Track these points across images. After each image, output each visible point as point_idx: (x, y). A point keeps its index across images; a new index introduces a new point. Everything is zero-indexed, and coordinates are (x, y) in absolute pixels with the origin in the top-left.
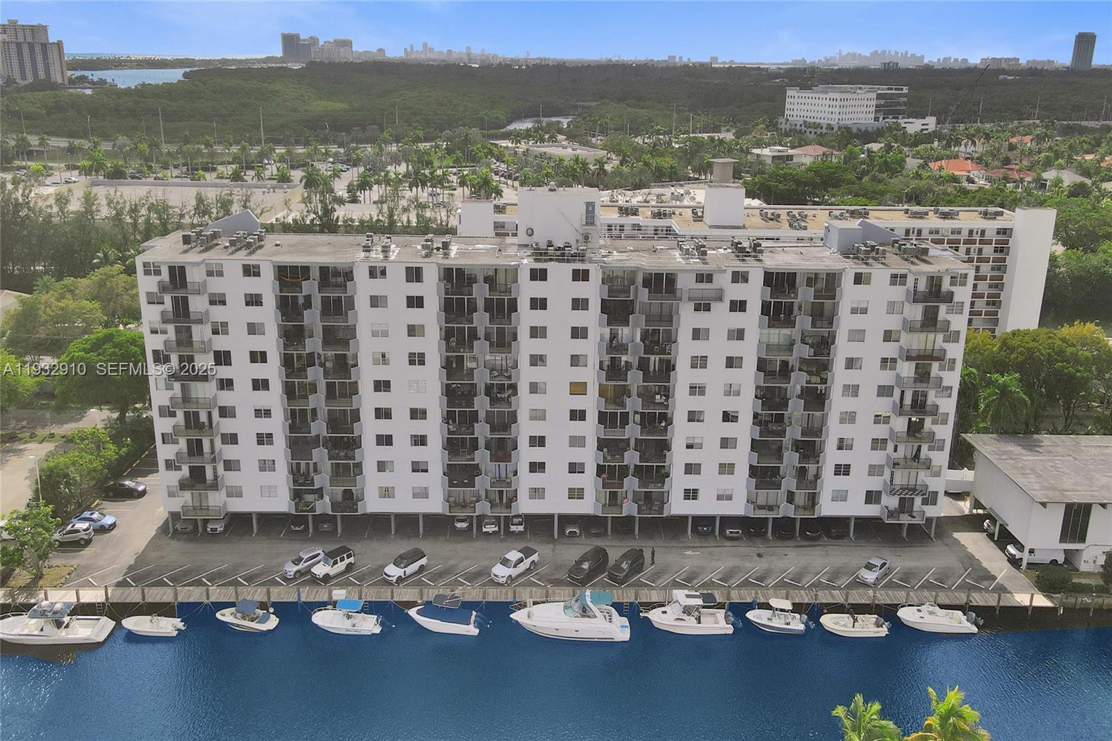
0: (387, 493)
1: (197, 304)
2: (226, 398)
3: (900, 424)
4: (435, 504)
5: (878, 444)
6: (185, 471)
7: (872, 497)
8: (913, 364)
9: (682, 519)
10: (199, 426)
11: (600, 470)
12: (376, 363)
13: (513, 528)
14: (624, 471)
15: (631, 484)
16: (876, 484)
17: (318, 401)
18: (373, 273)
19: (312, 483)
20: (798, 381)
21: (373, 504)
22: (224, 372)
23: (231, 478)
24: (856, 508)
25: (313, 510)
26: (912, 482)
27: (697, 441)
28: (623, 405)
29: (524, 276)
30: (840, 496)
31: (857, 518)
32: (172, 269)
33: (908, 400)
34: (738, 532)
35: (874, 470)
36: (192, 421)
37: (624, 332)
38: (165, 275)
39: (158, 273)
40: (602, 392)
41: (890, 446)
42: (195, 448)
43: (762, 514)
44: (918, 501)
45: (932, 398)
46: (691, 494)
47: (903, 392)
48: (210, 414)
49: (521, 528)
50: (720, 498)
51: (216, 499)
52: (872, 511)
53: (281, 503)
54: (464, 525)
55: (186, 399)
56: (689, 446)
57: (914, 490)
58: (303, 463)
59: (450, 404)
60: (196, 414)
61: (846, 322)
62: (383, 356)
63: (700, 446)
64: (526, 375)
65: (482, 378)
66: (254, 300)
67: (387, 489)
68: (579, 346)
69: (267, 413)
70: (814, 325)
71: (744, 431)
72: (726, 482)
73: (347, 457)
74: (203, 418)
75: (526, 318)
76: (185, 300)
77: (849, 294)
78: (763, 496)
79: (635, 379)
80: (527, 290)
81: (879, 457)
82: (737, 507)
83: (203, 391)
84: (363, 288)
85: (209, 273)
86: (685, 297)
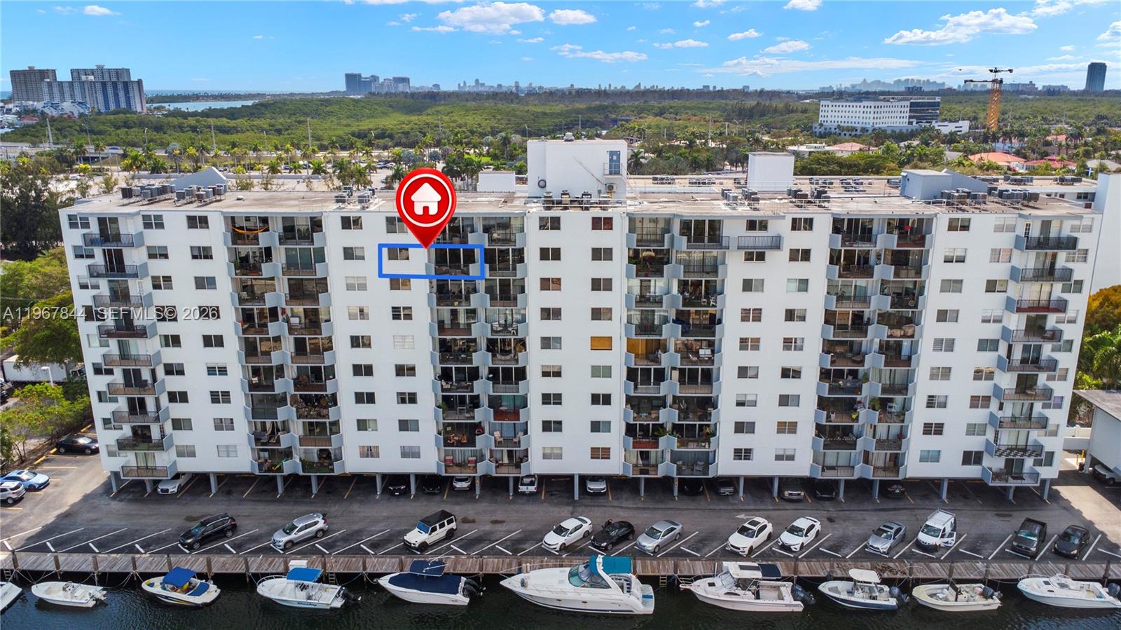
0: (370, 452)
1: (134, 257)
2: (171, 355)
3: (1007, 381)
4: (429, 462)
5: (976, 402)
6: (127, 431)
7: (971, 458)
8: (1024, 316)
9: (731, 481)
10: (142, 384)
11: (630, 430)
12: (352, 317)
13: (522, 489)
14: (659, 430)
15: (668, 443)
16: (975, 444)
17: (284, 354)
18: (347, 223)
19: (278, 442)
20: (876, 335)
21: (352, 462)
22: (167, 328)
23: (181, 438)
24: (951, 468)
25: (280, 470)
26: (1022, 442)
27: (749, 398)
28: (657, 361)
29: (532, 226)
30: (931, 457)
31: (950, 479)
32: (102, 221)
33: (1017, 354)
34: (799, 494)
35: (972, 430)
36: (133, 379)
37: (657, 285)
38: (94, 229)
39: (86, 225)
40: (631, 347)
41: (994, 404)
42: (137, 407)
43: (830, 475)
44: (1029, 462)
45: (1047, 350)
46: (743, 454)
47: (1010, 347)
48: (153, 372)
49: (532, 489)
50: (779, 458)
51: (163, 459)
52: (972, 472)
53: (243, 460)
54: (465, 485)
55: (124, 356)
56: (740, 404)
57: (1024, 450)
58: (269, 422)
59: (442, 361)
60: (137, 373)
61: (936, 271)
62: (361, 311)
63: (754, 404)
64: (536, 329)
65: (480, 331)
66: (202, 253)
67: (370, 448)
68: (601, 299)
69: (223, 371)
70: (897, 274)
71: (809, 388)
72: (787, 442)
73: (319, 415)
74: (146, 375)
75: (534, 269)
76: (119, 254)
77: (941, 241)
78: (832, 456)
79: (672, 334)
80: (534, 240)
81: (980, 415)
82: (802, 467)
83: (139, 347)
84: (334, 239)
85: (148, 226)
86: (733, 245)
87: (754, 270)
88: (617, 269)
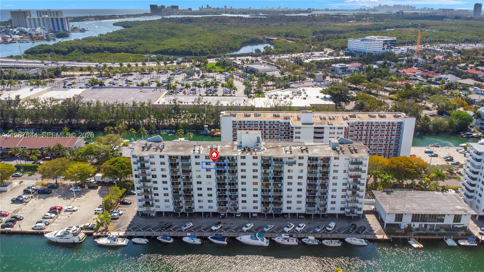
0: (201, 207)
1: (147, 165)
2: (155, 185)
3: (350, 193)
4: (215, 209)
5: (343, 197)
6: (144, 202)
7: (342, 209)
8: (353, 179)
9: (287, 214)
10: (148, 192)
11: (262, 203)
12: (197, 177)
13: (237, 215)
14: (269, 203)
15: (271, 206)
16: (343, 206)
17: (181, 186)
18: (196, 157)
19: (180, 205)
20: (319, 182)
21: (197, 209)
22: (154, 179)
23: (157, 204)
24: (337, 211)
25: (180, 211)
26: (354, 206)
27: (290, 195)
28: (268, 187)
29: (239, 158)
30: (333, 209)
31: (338, 214)
32: (140, 157)
33: (352, 187)
34: (303, 217)
35: (342, 203)
36: (146, 191)
37: (268, 171)
38: (138, 158)
39: (136, 157)
40: (262, 184)
42: (146, 197)
43: (309, 213)
44: (356, 210)
45: (358, 186)
46: (289, 208)
47: (350, 184)
48: (151, 190)
49: (239, 215)
50: (298, 209)
51: (152, 209)
52: (342, 212)
53: (171, 209)
54: (223, 214)
55: (144, 186)
56: (288, 197)
58: (177, 201)
59: (218, 187)
60: (147, 190)
61: (332, 169)
62: (199, 176)
63: (291, 197)
64: (240, 180)
65: (227, 181)
66: (163, 163)
67: (201, 206)
68: (255, 174)
69: (167, 189)
70: (323, 169)
71: (304, 193)
72: (299, 205)
73: (189, 199)
74: (149, 190)
75: (240, 167)
76: (144, 164)
77: (333, 162)
78: (310, 208)
79: (271, 181)
80: (239, 161)
81: (343, 200)
82: (303, 211)
83: (148, 184)
84: (193, 161)
85: (150, 157)
86: (285, 163)
87: (290, 168)
88: (259, 167)
